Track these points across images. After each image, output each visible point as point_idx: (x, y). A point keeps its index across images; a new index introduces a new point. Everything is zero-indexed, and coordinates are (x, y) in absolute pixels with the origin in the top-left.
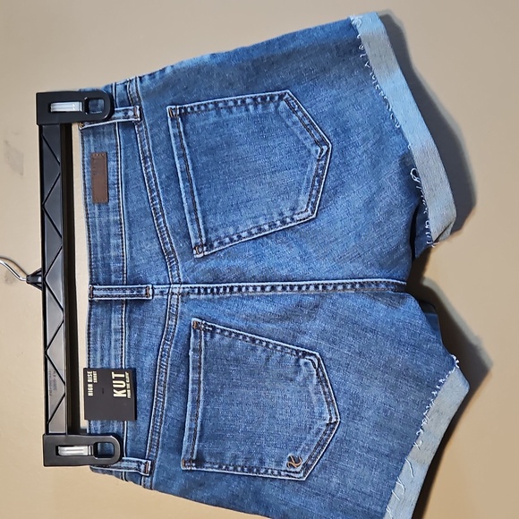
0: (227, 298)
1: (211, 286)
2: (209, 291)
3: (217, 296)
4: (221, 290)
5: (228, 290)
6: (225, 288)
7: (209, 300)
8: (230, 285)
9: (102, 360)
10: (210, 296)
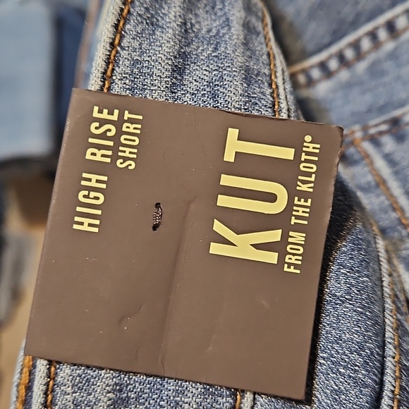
0: (393, 56)
1: (334, 49)
2: (333, 64)
3: (361, 67)
4: (366, 44)
5: (383, 34)
6: (373, 35)
7: (348, 86)
8: (382, 20)
9: (178, 71)
10: (344, 75)
